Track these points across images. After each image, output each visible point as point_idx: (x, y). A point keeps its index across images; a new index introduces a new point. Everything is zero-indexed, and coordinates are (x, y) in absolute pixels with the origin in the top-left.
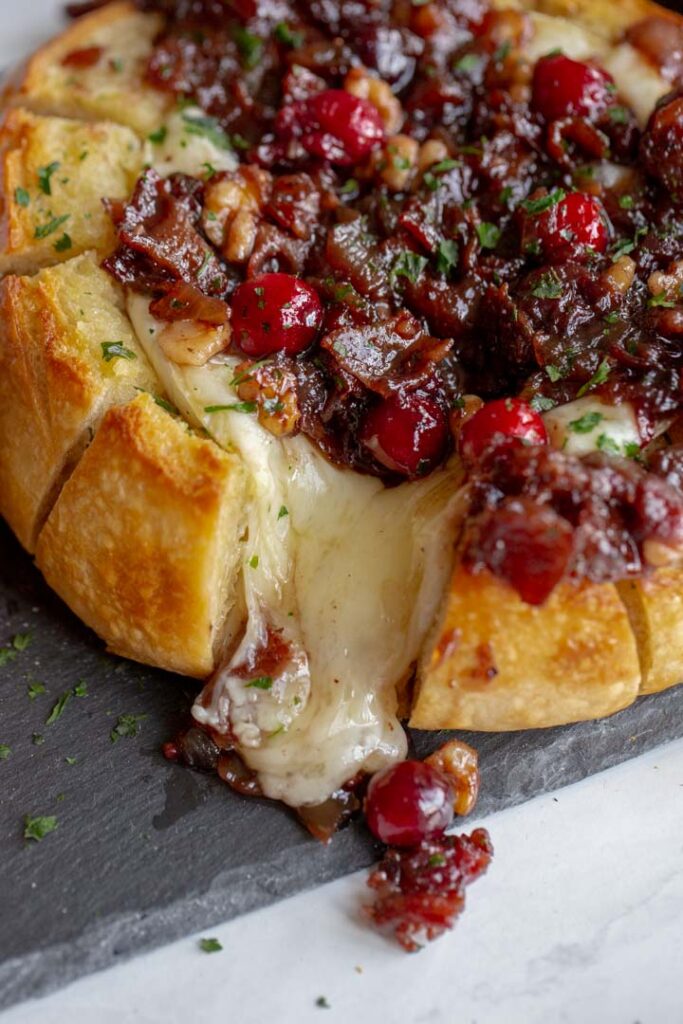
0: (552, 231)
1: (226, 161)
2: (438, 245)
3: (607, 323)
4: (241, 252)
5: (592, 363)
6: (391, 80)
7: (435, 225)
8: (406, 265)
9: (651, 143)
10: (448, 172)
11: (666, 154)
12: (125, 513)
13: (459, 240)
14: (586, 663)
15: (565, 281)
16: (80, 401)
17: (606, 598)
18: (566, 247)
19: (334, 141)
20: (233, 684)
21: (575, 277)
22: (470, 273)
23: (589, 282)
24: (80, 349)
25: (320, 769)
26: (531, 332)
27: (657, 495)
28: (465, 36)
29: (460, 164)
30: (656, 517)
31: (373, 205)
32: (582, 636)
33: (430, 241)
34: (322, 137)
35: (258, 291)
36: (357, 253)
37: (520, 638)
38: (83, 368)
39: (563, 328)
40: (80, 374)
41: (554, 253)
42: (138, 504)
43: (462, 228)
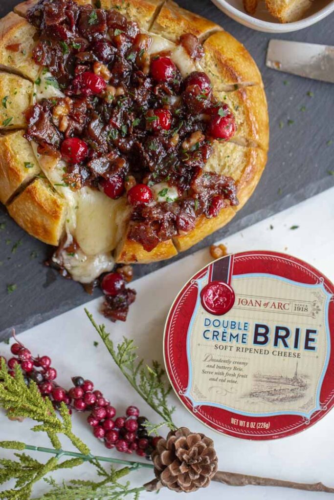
0: (155, 127)
1: (58, 93)
2: (121, 127)
3: (170, 158)
4: (63, 129)
6: (107, 62)
8: (112, 134)
10: (124, 100)
12: (33, 213)
13: (128, 124)
15: (158, 143)
16: (18, 179)
18: (159, 131)
20: (64, 253)
21: (161, 141)
22: (131, 135)
23: (166, 143)
24: (18, 164)
25: (90, 275)
26: (148, 160)
28: (130, 45)
29: (128, 97)
30: (182, 225)
35: (69, 149)
36: (97, 132)
38: (19, 171)
39: (158, 159)
40: (18, 173)
41: (154, 133)
42: (37, 213)
43: (129, 122)
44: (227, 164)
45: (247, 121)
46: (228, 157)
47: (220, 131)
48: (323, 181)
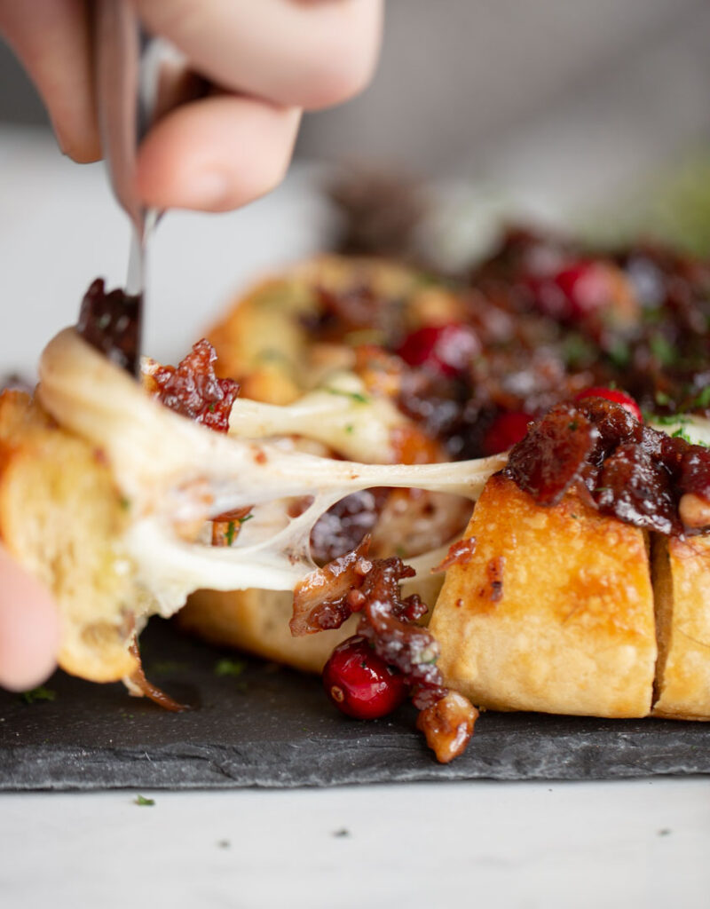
14: (595, 604)
37: (534, 559)
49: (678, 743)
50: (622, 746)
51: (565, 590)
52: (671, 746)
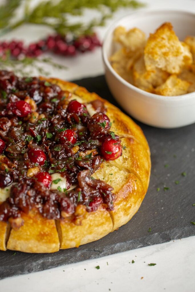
0: (62, 137)
2: (37, 135)
3: (69, 159)
5: (62, 167)
6: (36, 101)
7: (38, 131)
8: (29, 138)
9: (90, 121)
10: (44, 121)
11: (92, 124)
13: (42, 135)
14: (45, 238)
15: (62, 148)
17: (51, 223)
18: (65, 141)
19: (19, 111)
21: (64, 148)
22: (43, 143)
23: (68, 149)
27: (66, 201)
28: (56, 94)
29: (47, 119)
30: (64, 206)
31: (25, 125)
32: (45, 231)
33: (35, 134)
34: (16, 110)
36: (18, 134)
37: (31, 230)
39: (58, 158)
41: (61, 142)
43: (43, 133)
44: (110, 179)
45: (131, 158)
46: (112, 174)
47: (109, 146)
48: (186, 228)
49: (62, 257)
50: (50, 260)
51: (38, 235)
52: (60, 258)
